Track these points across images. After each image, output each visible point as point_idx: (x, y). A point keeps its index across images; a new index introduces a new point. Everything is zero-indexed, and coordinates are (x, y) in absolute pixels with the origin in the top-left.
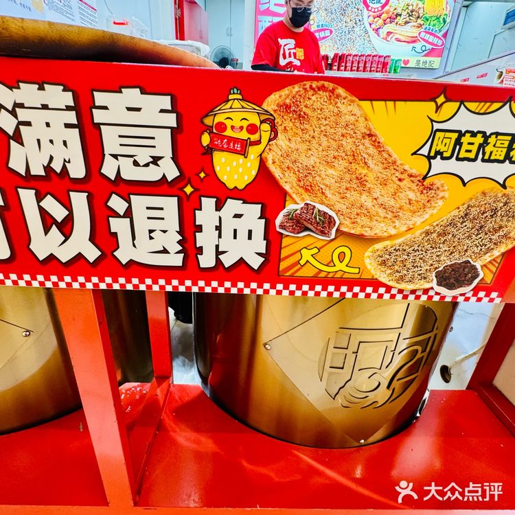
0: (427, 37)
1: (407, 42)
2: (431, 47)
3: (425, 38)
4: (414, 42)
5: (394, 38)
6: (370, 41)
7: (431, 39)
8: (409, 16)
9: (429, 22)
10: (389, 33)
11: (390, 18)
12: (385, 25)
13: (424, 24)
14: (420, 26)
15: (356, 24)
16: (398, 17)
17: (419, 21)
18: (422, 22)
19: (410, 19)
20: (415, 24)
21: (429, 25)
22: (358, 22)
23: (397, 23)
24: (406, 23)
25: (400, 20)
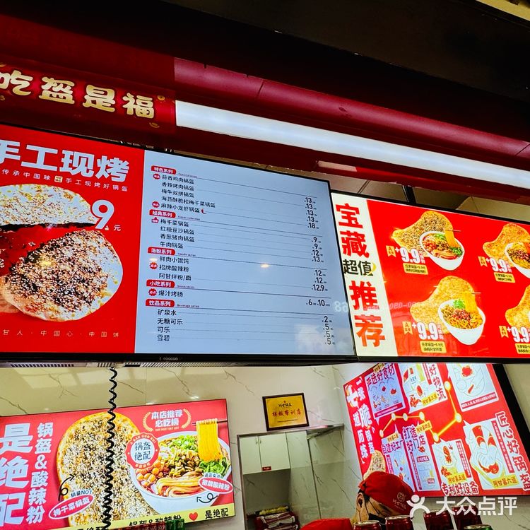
1: (190, 493)
2: (218, 493)
3: (209, 485)
4: (197, 491)
5: (171, 492)
6: (143, 500)
7: (216, 485)
8: (184, 466)
9: (208, 468)
10: (165, 488)
11: (163, 472)
12: (158, 479)
13: (203, 472)
14: (200, 474)
15: (122, 484)
16: (173, 469)
17: (197, 469)
18: (201, 470)
19: (186, 469)
20: (194, 473)
21: (209, 471)
22: (124, 481)
23: (172, 476)
24: (182, 473)
25: (175, 472)
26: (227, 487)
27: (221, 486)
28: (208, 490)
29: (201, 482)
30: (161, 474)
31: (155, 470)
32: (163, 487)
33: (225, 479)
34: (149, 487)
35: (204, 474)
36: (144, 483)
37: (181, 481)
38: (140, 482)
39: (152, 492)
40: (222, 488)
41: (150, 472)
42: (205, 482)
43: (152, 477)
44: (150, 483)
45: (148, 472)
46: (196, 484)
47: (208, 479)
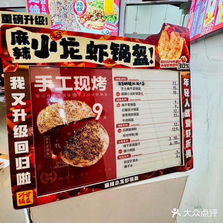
0: (108, 26)
1: (99, 29)
2: (111, 31)
3: (107, 27)
4: (102, 29)
5: (91, 28)
6: (80, 29)
7: (110, 27)
8: (97, 16)
9: (108, 19)
10: (89, 25)
11: (88, 18)
12: (86, 21)
13: (105, 20)
14: (104, 21)
15: (72, 21)
16: (92, 17)
17: (103, 18)
18: (104, 19)
19: (98, 18)
20: (101, 20)
21: (108, 20)
22: (73, 20)
23: (92, 20)
24: (96, 20)
25: (93, 18)
26: (115, 29)
27: (113, 28)
28: (107, 29)
29: (104, 25)
30: (87, 19)
31: (85, 17)
32: (88, 25)
33: (115, 25)
34: (83, 24)
35: (106, 21)
36: (81, 22)
37: (95, 23)
38: (79, 21)
39: (84, 26)
40: (113, 29)
41: (83, 17)
42: (106, 25)
43: (84, 19)
44: (83, 22)
45: (82, 17)
46: (102, 25)
47: (107, 24)
